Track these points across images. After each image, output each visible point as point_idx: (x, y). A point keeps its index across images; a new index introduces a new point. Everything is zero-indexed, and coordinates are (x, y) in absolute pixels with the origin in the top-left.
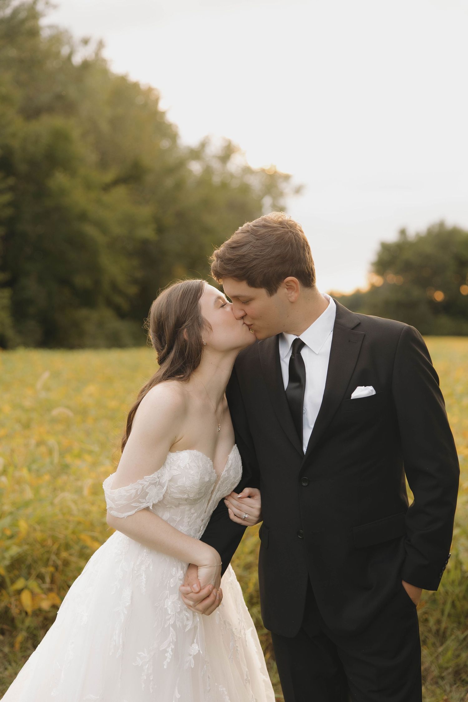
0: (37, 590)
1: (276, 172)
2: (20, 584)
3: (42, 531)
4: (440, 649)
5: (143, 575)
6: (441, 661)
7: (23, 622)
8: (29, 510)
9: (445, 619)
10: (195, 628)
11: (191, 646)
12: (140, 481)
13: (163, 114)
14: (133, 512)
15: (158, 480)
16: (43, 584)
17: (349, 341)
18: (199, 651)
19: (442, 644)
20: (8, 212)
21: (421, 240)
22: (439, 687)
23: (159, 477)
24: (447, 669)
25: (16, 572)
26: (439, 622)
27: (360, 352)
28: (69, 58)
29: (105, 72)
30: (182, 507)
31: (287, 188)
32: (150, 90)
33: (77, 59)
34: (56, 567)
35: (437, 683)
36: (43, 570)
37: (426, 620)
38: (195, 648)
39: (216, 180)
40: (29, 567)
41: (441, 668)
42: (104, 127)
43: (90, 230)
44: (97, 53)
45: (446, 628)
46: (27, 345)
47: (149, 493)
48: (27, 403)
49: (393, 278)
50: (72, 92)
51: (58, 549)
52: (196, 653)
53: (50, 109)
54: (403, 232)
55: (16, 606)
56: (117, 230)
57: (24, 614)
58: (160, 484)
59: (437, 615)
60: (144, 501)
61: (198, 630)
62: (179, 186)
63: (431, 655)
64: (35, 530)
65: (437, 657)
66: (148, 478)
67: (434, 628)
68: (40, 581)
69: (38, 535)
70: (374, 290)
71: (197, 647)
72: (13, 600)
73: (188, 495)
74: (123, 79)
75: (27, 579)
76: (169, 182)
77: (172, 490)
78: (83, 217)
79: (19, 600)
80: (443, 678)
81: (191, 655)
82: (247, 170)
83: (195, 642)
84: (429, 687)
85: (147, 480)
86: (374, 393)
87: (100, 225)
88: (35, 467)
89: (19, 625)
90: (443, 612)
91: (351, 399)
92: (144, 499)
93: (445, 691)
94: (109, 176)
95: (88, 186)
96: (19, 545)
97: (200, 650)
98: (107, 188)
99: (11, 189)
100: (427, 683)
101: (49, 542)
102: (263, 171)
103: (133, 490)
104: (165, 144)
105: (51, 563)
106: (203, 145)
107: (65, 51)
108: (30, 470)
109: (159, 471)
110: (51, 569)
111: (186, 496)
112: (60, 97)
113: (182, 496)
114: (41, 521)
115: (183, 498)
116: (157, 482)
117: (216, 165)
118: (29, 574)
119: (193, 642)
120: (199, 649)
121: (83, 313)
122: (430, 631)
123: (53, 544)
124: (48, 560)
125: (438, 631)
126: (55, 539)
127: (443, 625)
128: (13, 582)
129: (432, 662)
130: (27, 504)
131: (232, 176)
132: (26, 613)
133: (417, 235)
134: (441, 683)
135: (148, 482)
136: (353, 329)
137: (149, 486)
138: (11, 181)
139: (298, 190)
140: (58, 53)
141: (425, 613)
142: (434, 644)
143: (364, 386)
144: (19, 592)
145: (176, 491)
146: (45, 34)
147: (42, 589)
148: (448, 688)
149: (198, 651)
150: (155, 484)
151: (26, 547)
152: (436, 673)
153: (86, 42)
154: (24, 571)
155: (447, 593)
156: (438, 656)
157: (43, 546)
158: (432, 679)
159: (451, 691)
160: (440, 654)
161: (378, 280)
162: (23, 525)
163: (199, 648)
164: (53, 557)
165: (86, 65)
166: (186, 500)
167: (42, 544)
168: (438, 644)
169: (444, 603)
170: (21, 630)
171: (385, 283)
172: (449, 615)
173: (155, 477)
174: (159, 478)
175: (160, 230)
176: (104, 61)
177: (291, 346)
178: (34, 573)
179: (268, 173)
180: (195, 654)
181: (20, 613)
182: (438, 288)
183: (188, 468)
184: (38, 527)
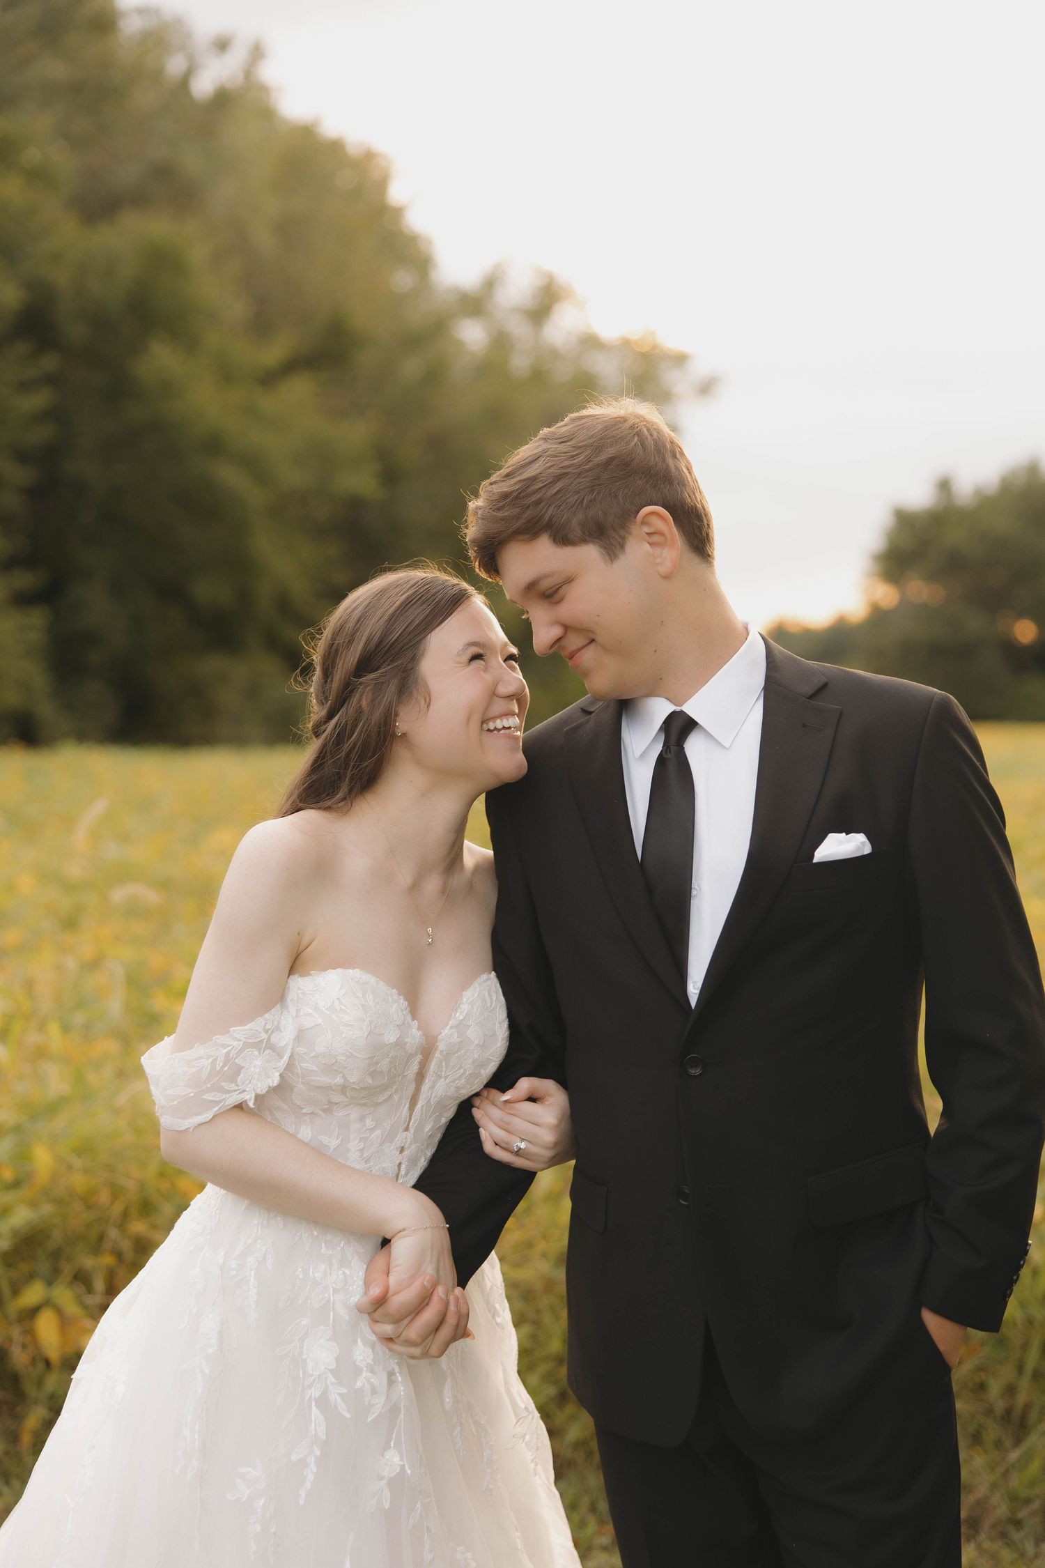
0: (72, 1308)
1: (655, 347)
2: (33, 1294)
3: (86, 1171)
4: (1014, 1455)
5: (250, 1280)
6: (1015, 1482)
7: (40, 1383)
8: (60, 1123)
9: (1025, 1384)
10: (394, 1410)
11: (383, 1456)
12: (220, 1039)
13: (397, 213)
14: (208, 1116)
15: (264, 1036)
16: (88, 1295)
17: (804, 726)
18: (403, 1467)
19: (1018, 1442)
20: (42, 434)
21: (987, 504)
22: (1009, 1544)
23: (269, 1029)
24: (1028, 1501)
25: (24, 1267)
26: (1011, 1390)
27: (832, 750)
28: (184, 83)
29: (267, 113)
30: (340, 1113)
31: (678, 381)
32: (370, 156)
33: (204, 85)
34: (119, 1255)
35: (1003, 1535)
36: (88, 1262)
37: (982, 1387)
38: (393, 1460)
39: (520, 363)
40: (56, 1255)
41: (1015, 1500)
42: (265, 240)
43: (230, 476)
44: (249, 73)
45: (1027, 1408)
46: (83, 736)
47: (244, 1067)
48: (75, 871)
49: (921, 590)
50: (191, 161)
51: (125, 1215)
52: (395, 1473)
53: (139, 199)
54: (944, 486)
55: (24, 1346)
56: (292, 477)
57: (41, 1366)
58: (270, 1046)
59: (1006, 1373)
60: (233, 1087)
61: (402, 1416)
62: (434, 375)
63: (992, 1469)
64: (70, 1168)
65: (1006, 1475)
66: (240, 1033)
67: (1000, 1406)
68: (81, 1289)
69: (79, 1181)
70: (878, 616)
71: (397, 1459)
72: (16, 1332)
73: (344, 1077)
74: (306, 133)
75: (50, 1283)
76: (411, 367)
77: (304, 1065)
78: (214, 445)
79: (30, 1333)
80: (1018, 1524)
81: (382, 1478)
82: (590, 342)
83: (392, 1445)
84: (987, 1545)
85: (237, 1036)
86: (867, 849)
87: (253, 464)
88: (79, 1018)
89: (31, 1390)
90: (1020, 1368)
91: (815, 861)
92: (232, 1083)
93: (1023, 1555)
94: (273, 353)
95: (227, 375)
96: (33, 1204)
97: (407, 1467)
98: (269, 379)
99: (51, 380)
100: (982, 1536)
101: (104, 1197)
102: (626, 343)
103: (203, 1060)
104: (402, 280)
105: (107, 1245)
106: (491, 283)
107: (175, 65)
108: (66, 1029)
109: (267, 1015)
110: (108, 1260)
111: (339, 1080)
112: (164, 173)
113: (329, 1081)
114: (85, 1149)
115: (335, 1085)
116: (262, 1041)
117: (519, 329)
118: (56, 1271)
119: (387, 1447)
120: (402, 1463)
121: (213, 665)
122: (989, 1412)
123: (113, 1202)
124: (101, 1238)
125: (1008, 1412)
126: (116, 1191)
127: (1021, 1399)
128: (16, 1291)
129: (994, 1486)
130: (52, 1108)
131: (555, 354)
132: (48, 1363)
133: (978, 492)
134: (1015, 1535)
135: (240, 1040)
136: (811, 697)
137: (241, 1051)
138: (49, 363)
139: (706, 388)
140: (158, 73)
141: (980, 1369)
142: (998, 1444)
143: (844, 834)
144: (32, 1313)
145: (315, 1068)
146: (131, 26)
147: (85, 1307)
148: (1030, 1548)
149: (399, 1468)
150: (257, 1045)
151: (47, 1209)
152: (1002, 1510)
153: (222, 45)
154: (43, 1267)
155: (1030, 1322)
156: (1007, 1470)
157: (89, 1207)
158: (993, 1526)
159: (1036, 1556)
160: (1013, 1466)
161: (886, 595)
162: (43, 1159)
163: (401, 1460)
164: (113, 1233)
165: (223, 99)
166: (343, 1089)
167: (88, 1200)
168: (1008, 1443)
169: (1025, 1347)
170: (36, 1403)
171: (904, 602)
172: (1036, 1375)
173: (257, 1028)
174: (267, 1031)
175: (391, 475)
176: (263, 89)
177: (661, 728)
178: (67, 1270)
179: (638, 350)
180: (392, 1475)
181: (34, 1361)
182: (1022, 614)
183: (338, 1010)
184: (77, 1162)
